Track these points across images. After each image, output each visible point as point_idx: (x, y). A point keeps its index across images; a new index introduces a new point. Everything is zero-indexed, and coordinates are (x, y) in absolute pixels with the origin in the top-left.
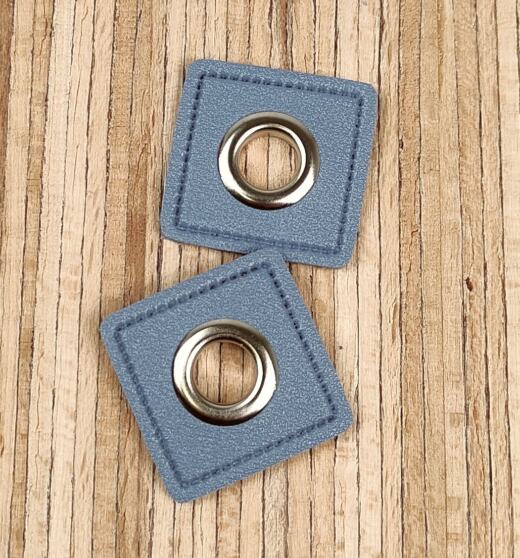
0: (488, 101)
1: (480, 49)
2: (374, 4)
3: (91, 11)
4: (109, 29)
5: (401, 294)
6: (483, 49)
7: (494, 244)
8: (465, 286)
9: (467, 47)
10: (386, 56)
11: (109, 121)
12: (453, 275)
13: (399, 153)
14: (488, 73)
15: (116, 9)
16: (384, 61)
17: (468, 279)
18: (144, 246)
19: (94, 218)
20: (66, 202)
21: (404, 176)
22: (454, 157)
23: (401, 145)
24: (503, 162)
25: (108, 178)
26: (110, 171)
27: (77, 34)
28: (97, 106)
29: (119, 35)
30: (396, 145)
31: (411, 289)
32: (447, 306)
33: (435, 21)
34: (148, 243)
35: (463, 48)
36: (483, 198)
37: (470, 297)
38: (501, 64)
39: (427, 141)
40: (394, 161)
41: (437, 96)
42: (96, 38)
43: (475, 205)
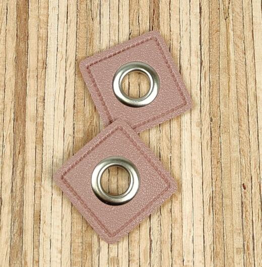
0: (252, 99)
1: (247, 74)
3: (64, 56)
5: (213, 191)
6: (249, 74)
7: (255, 167)
8: (242, 187)
9: (241, 73)
12: (237, 182)
14: (251, 85)
15: (76, 55)
17: (244, 184)
21: (213, 135)
22: (236, 126)
23: (212, 120)
24: (259, 128)
25: (74, 137)
26: (75, 133)
27: (58, 67)
30: (209, 120)
31: (217, 189)
32: (234, 197)
35: (239, 74)
36: (250, 145)
37: (245, 193)
38: (257, 82)
39: (223, 118)
41: (228, 97)
43: (246, 149)
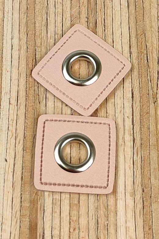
2: (130, 131)
4: (22, 142)
10: (136, 153)
11: (22, 181)
13: (143, 194)
16: (135, 155)
18: (36, 236)
19: (15, 224)
20: (4, 217)
28: (17, 175)
29: (26, 144)
33: (155, 139)
34: (38, 234)
40: (141, 198)
42: (16, 146)
